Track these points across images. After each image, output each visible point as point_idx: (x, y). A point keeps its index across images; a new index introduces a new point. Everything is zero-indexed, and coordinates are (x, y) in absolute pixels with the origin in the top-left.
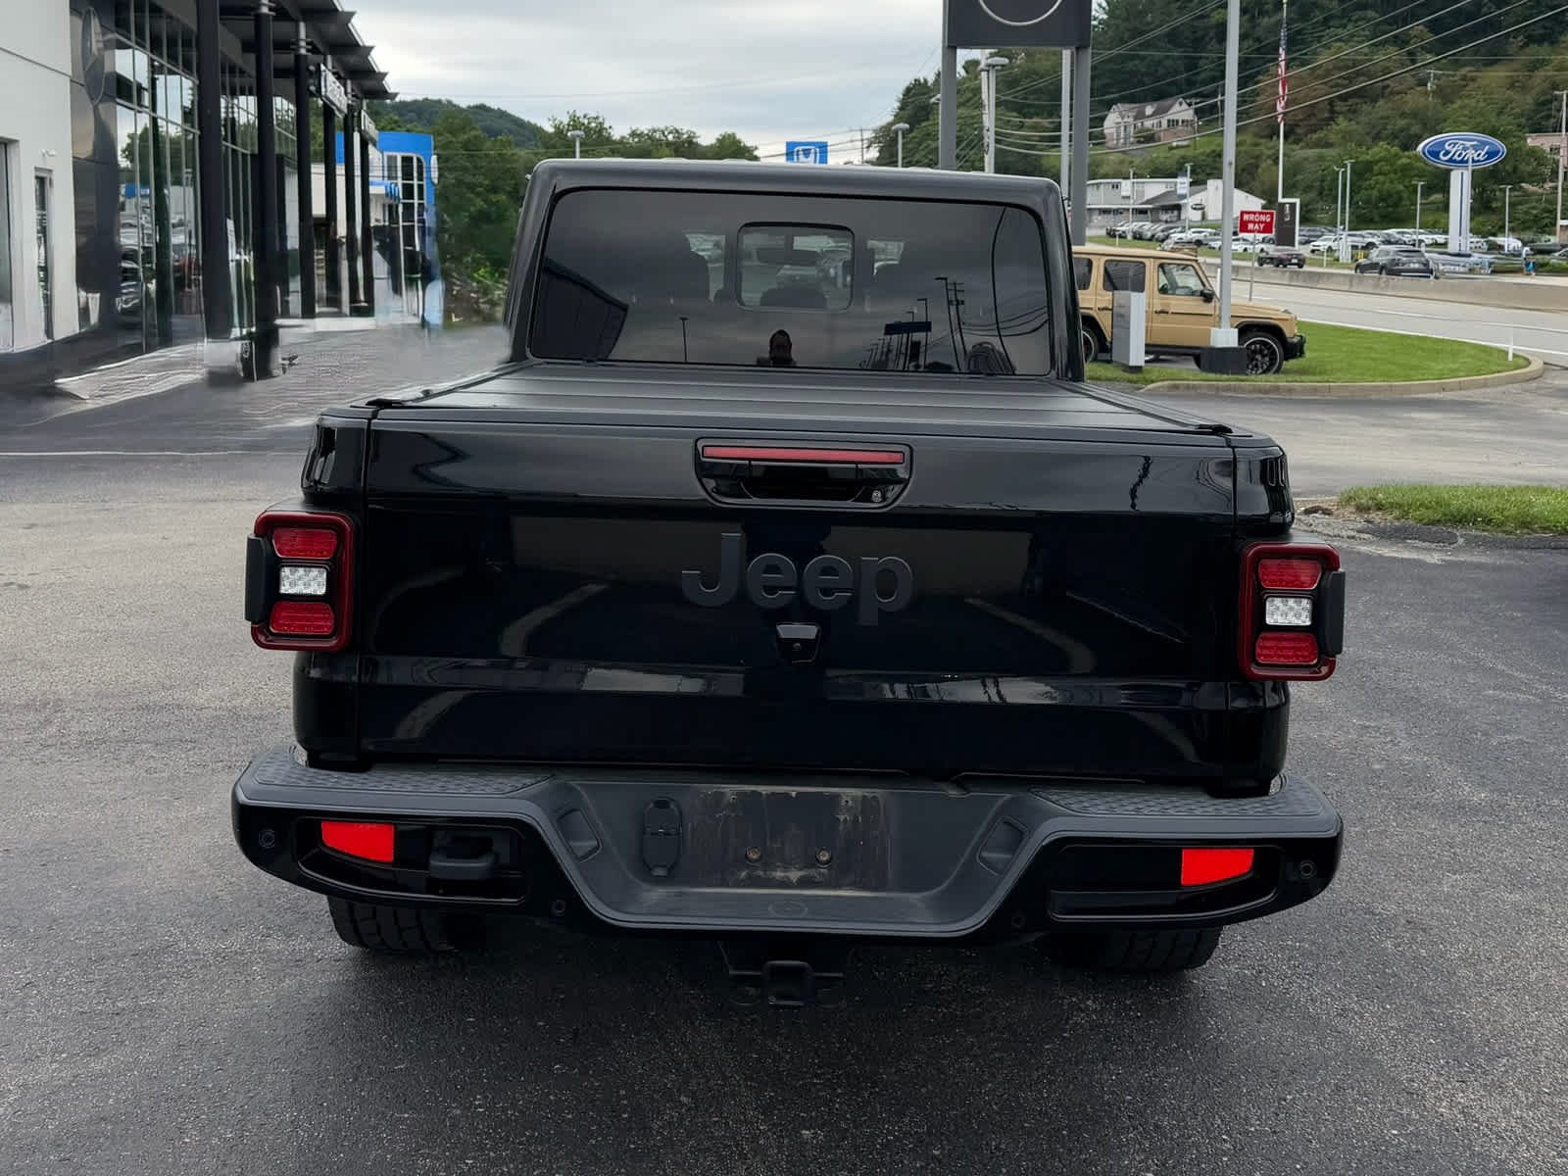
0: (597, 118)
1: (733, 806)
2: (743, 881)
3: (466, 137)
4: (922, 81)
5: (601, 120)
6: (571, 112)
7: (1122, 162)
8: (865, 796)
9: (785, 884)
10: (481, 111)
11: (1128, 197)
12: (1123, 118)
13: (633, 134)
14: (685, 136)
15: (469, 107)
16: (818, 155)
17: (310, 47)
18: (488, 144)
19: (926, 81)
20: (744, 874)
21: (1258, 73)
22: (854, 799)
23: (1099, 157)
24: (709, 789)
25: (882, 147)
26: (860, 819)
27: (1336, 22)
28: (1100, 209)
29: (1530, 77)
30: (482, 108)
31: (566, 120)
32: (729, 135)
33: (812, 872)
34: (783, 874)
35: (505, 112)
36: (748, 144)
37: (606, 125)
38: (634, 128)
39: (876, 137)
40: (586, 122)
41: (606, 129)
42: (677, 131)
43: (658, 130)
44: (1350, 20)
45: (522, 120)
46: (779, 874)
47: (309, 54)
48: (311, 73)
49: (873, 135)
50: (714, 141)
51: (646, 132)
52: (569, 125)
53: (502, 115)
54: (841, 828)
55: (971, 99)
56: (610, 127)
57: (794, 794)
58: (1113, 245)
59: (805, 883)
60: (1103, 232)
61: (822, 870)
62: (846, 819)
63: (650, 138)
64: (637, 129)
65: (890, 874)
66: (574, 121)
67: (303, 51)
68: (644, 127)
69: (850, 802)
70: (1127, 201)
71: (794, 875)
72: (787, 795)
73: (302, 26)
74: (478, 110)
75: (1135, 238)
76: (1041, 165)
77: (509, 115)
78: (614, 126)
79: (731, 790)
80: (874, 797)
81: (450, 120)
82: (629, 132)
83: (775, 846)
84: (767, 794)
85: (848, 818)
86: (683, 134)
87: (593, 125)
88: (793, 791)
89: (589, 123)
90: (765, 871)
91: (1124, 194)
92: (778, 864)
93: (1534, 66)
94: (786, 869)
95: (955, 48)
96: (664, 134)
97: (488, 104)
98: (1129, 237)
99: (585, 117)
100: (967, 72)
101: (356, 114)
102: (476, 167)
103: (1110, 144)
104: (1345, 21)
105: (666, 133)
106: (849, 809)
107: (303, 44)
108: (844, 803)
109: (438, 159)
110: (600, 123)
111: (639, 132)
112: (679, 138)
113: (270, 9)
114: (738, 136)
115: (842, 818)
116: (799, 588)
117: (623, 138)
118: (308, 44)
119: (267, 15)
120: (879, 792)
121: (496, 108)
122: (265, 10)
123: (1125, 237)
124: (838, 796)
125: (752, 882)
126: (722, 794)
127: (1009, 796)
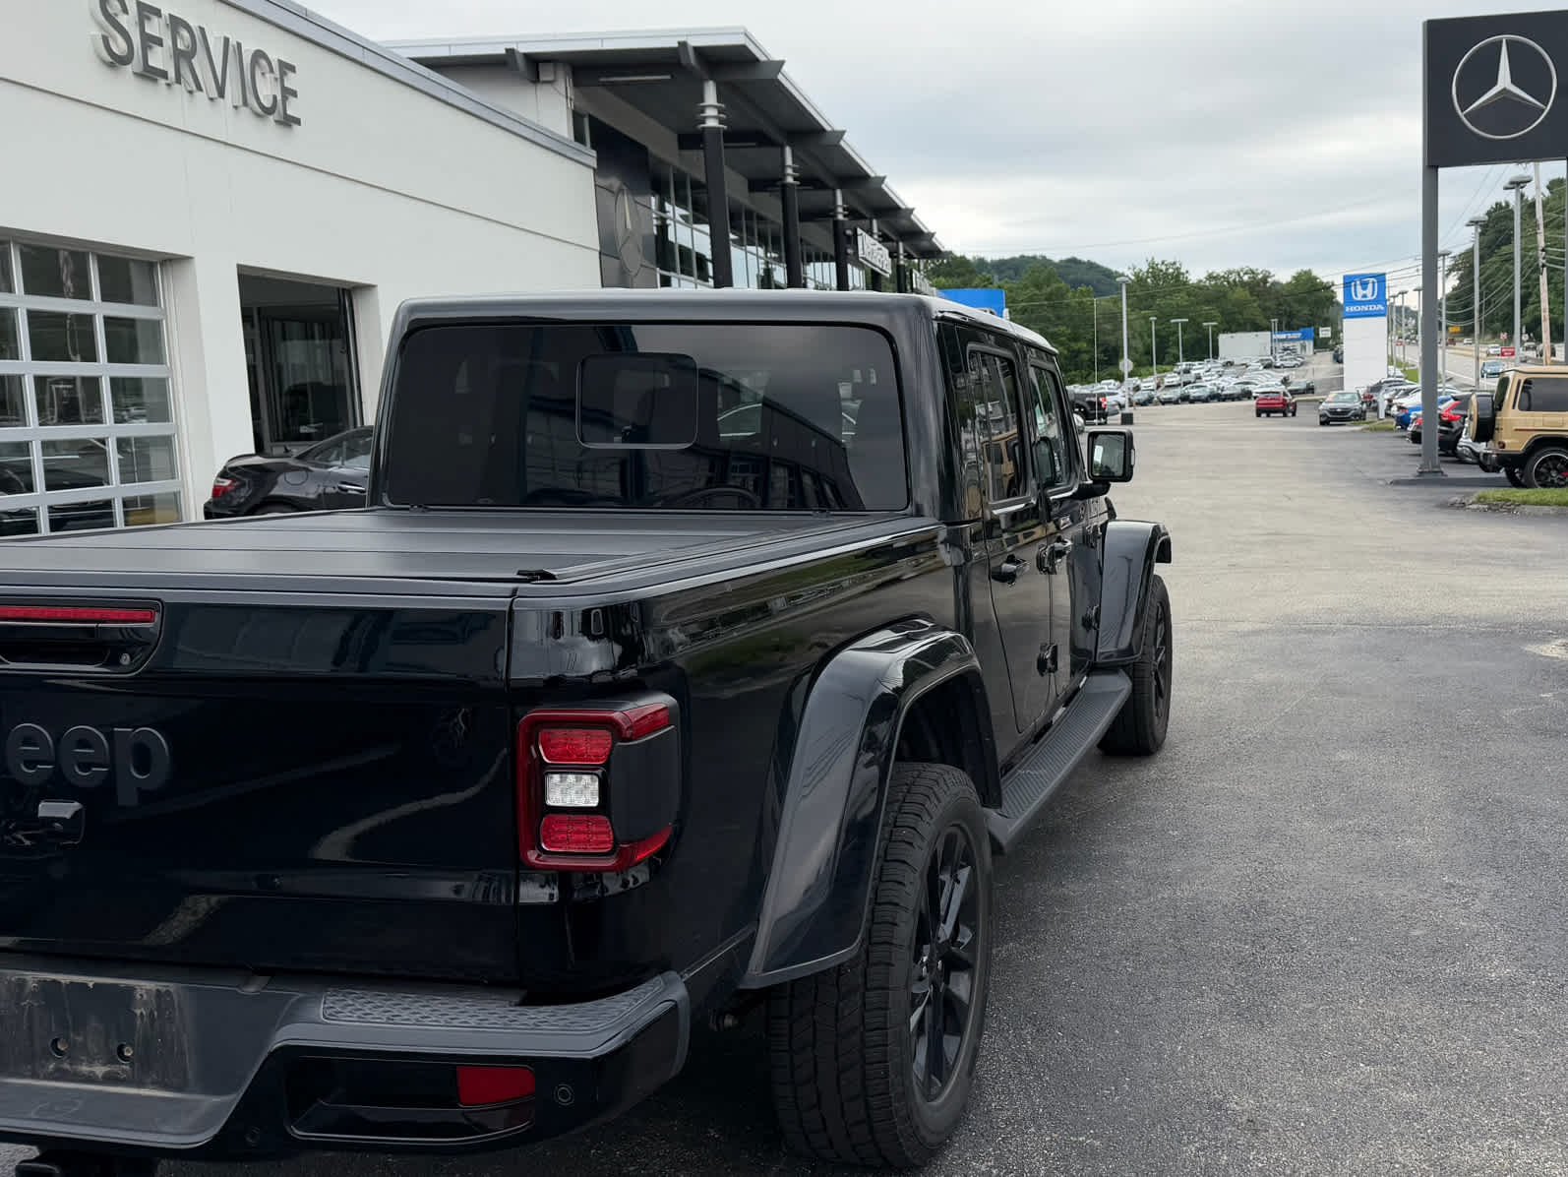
0: (1175, 263)
1: (33, 994)
2: (51, 1074)
3: (1049, 289)
4: (1504, 204)
5: (1178, 265)
6: (1150, 259)
8: (158, 990)
9: (90, 1079)
10: (1073, 265)
13: (1210, 277)
14: (1260, 276)
15: (1061, 261)
16: (1376, 285)
17: (846, 213)
18: (1070, 294)
19: (1507, 204)
20: (51, 1066)
22: (148, 991)
24: (12, 975)
25: (1462, 275)
26: (156, 1013)
30: (1074, 261)
31: (1145, 268)
32: (1305, 272)
33: (117, 1068)
34: (88, 1069)
35: (1095, 264)
36: (1325, 280)
37: (1183, 270)
38: (1210, 271)
39: (1455, 265)
40: (1164, 268)
41: (1183, 274)
42: (1253, 273)
43: (1234, 272)
45: (1110, 270)
46: (84, 1069)
47: (846, 219)
48: (848, 237)
49: (1453, 262)
50: (1289, 279)
51: (1222, 274)
52: (1148, 272)
53: (1092, 266)
54: (139, 1022)
56: (1187, 272)
57: (91, 985)
59: (110, 1079)
61: (124, 1067)
62: (142, 1013)
63: (1226, 279)
64: (1213, 273)
65: (191, 1075)
66: (1153, 268)
67: (840, 217)
68: (1220, 270)
69: (145, 996)
71: (100, 1070)
72: (84, 985)
73: (839, 193)
74: (1069, 264)
77: (1098, 266)
78: (1191, 271)
79: (33, 978)
80: (168, 991)
81: (1037, 274)
82: (1206, 275)
83: (77, 1038)
84: (67, 985)
85: (144, 1013)
86: (1258, 274)
87: (1171, 271)
88: (91, 981)
89: (1167, 269)
90: (71, 1064)
92: (83, 1058)
94: (90, 1063)
95: (1438, 167)
96: (1239, 275)
97: (1079, 258)
99: (1163, 263)
101: (908, 273)
102: (1059, 318)
105: (1242, 274)
106: (145, 1004)
107: (840, 210)
108: (138, 997)
109: (1010, 312)
110: (1178, 269)
111: (1215, 275)
112: (1254, 277)
113: (795, 179)
114: (1315, 273)
115: (138, 1012)
116: (55, 762)
117: (1201, 281)
118: (844, 209)
119: (792, 185)
120: (172, 987)
121: (1086, 260)
122: (790, 180)
124: (131, 990)
125: (61, 1075)
126: (24, 981)
127: (301, 995)
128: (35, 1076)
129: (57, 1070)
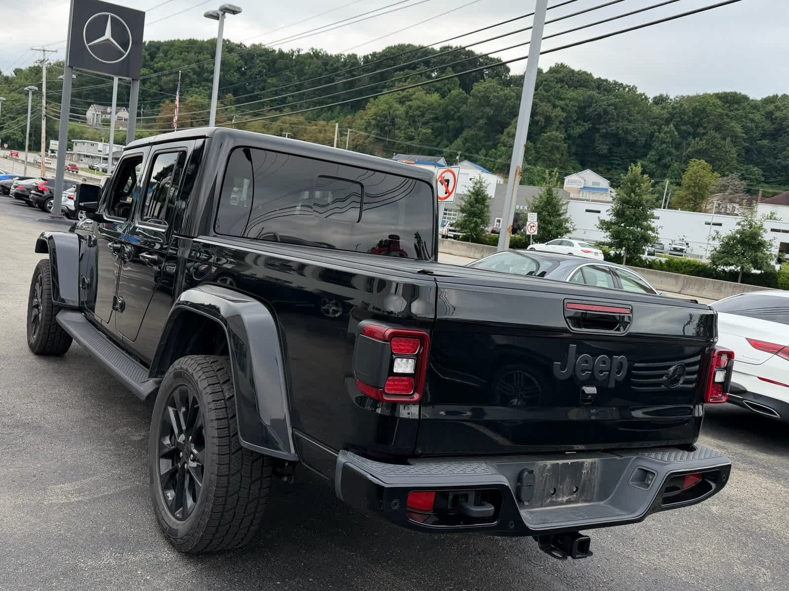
1: (549, 470)
2: (548, 504)
7: (95, 133)
8: (592, 462)
9: (561, 503)
11: (101, 151)
12: (96, 112)
20: (548, 501)
21: (160, 102)
22: (589, 463)
23: (85, 129)
24: (541, 463)
26: (589, 472)
27: (195, 85)
28: (84, 155)
29: (271, 124)
33: (571, 497)
34: (562, 499)
44: (201, 85)
46: (560, 499)
54: (583, 476)
55: (18, 89)
58: (94, 173)
59: (568, 502)
60: (87, 166)
61: (574, 496)
65: (595, 495)
70: (100, 153)
71: (565, 499)
72: (567, 464)
75: (103, 171)
76: (54, 128)
79: (549, 463)
80: (595, 462)
83: (561, 487)
84: (561, 465)
88: (570, 462)
90: (555, 498)
91: (99, 149)
92: (559, 495)
93: (274, 120)
94: (563, 496)
95: (72, 67)
98: (101, 170)
100: (16, 74)
103: (89, 123)
104: (199, 85)
106: (586, 469)
108: (585, 466)
115: (584, 472)
116: (593, 370)
120: (597, 459)
123: (98, 170)
124: (583, 463)
125: (553, 504)
126: (546, 465)
127: (635, 457)
128: (542, 506)
129: (551, 502)
